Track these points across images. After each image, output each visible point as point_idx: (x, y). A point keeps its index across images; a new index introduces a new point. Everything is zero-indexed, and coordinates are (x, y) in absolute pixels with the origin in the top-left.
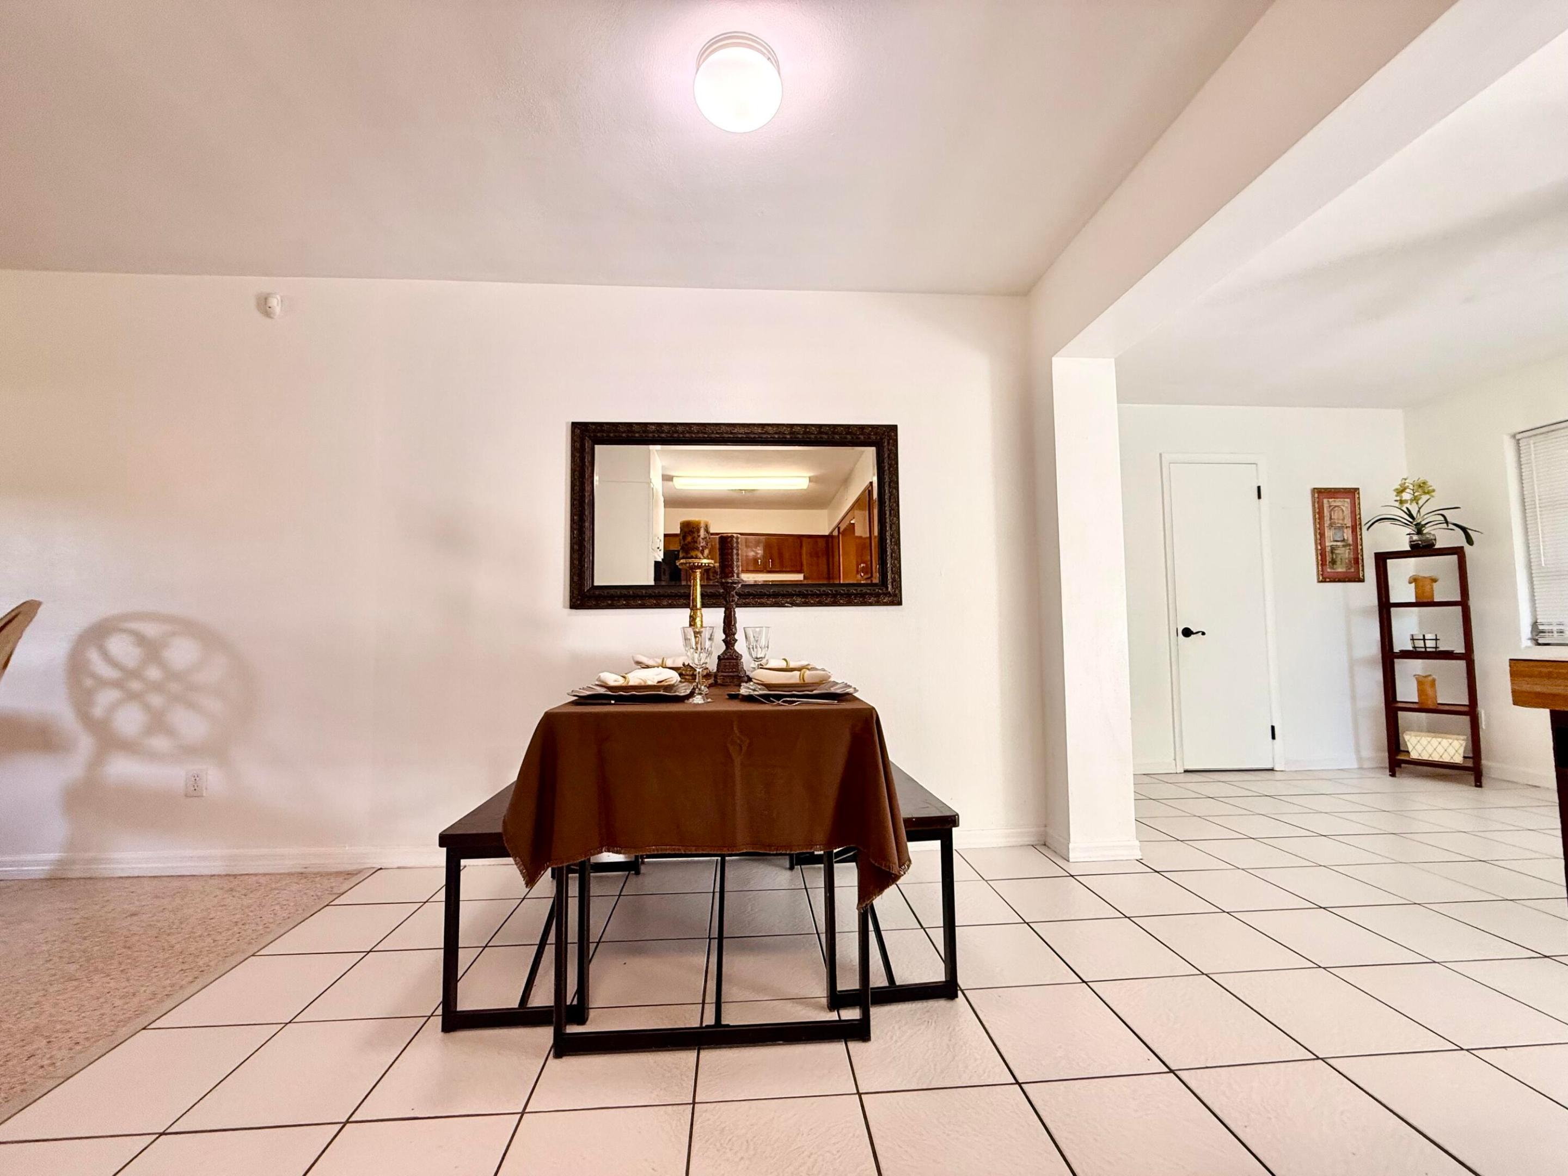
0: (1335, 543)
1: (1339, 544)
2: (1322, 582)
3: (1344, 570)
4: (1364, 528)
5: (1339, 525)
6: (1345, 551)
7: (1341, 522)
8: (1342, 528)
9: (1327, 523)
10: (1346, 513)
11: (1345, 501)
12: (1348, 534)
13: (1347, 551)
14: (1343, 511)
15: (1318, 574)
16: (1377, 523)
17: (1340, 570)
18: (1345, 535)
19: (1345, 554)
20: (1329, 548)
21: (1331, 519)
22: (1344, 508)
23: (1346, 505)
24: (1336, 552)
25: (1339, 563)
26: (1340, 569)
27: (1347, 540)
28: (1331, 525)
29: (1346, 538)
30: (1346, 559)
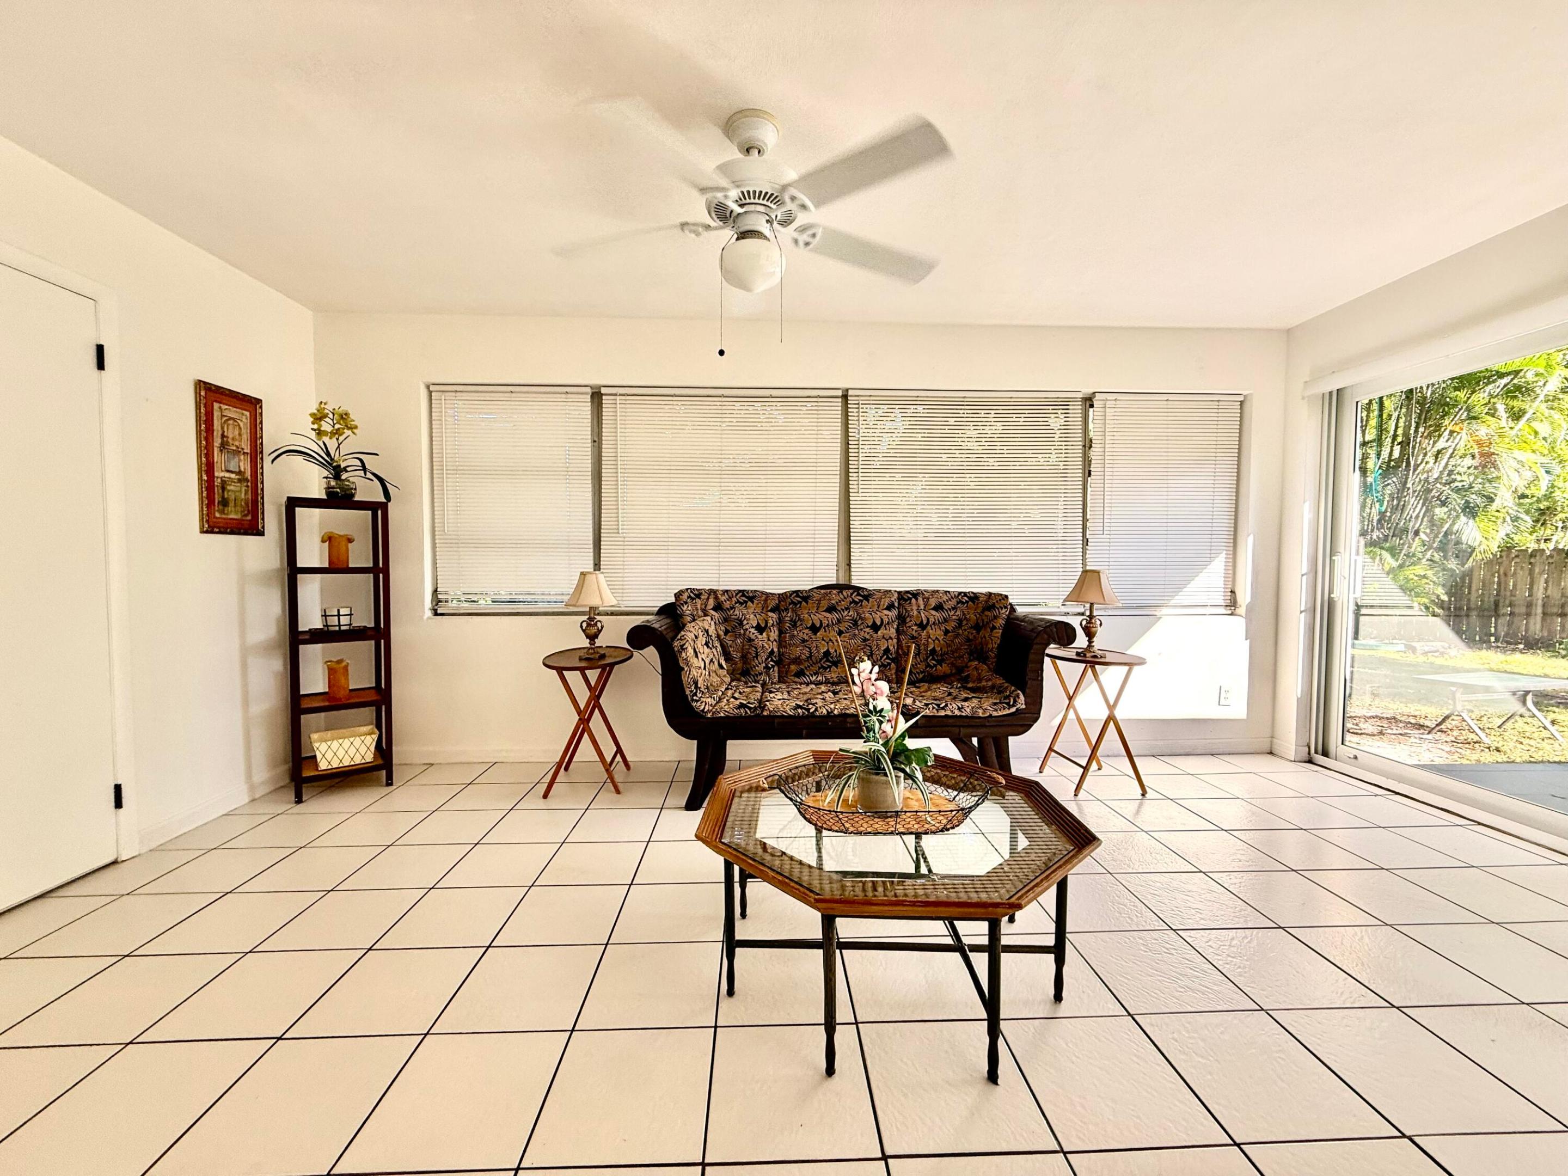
0: (227, 475)
1: (233, 476)
2: (207, 532)
3: (238, 516)
4: (267, 460)
5: (234, 448)
6: (241, 487)
7: (237, 443)
8: (237, 452)
9: (217, 442)
10: (243, 431)
11: (243, 414)
12: (245, 465)
13: (243, 489)
14: (240, 428)
15: (202, 519)
16: (284, 455)
17: (232, 516)
18: (242, 464)
19: (238, 492)
20: (219, 480)
21: (223, 436)
22: (241, 424)
23: (244, 420)
24: (229, 488)
25: (232, 504)
26: (234, 514)
27: (244, 472)
28: (224, 446)
29: (242, 470)
30: (242, 500)
